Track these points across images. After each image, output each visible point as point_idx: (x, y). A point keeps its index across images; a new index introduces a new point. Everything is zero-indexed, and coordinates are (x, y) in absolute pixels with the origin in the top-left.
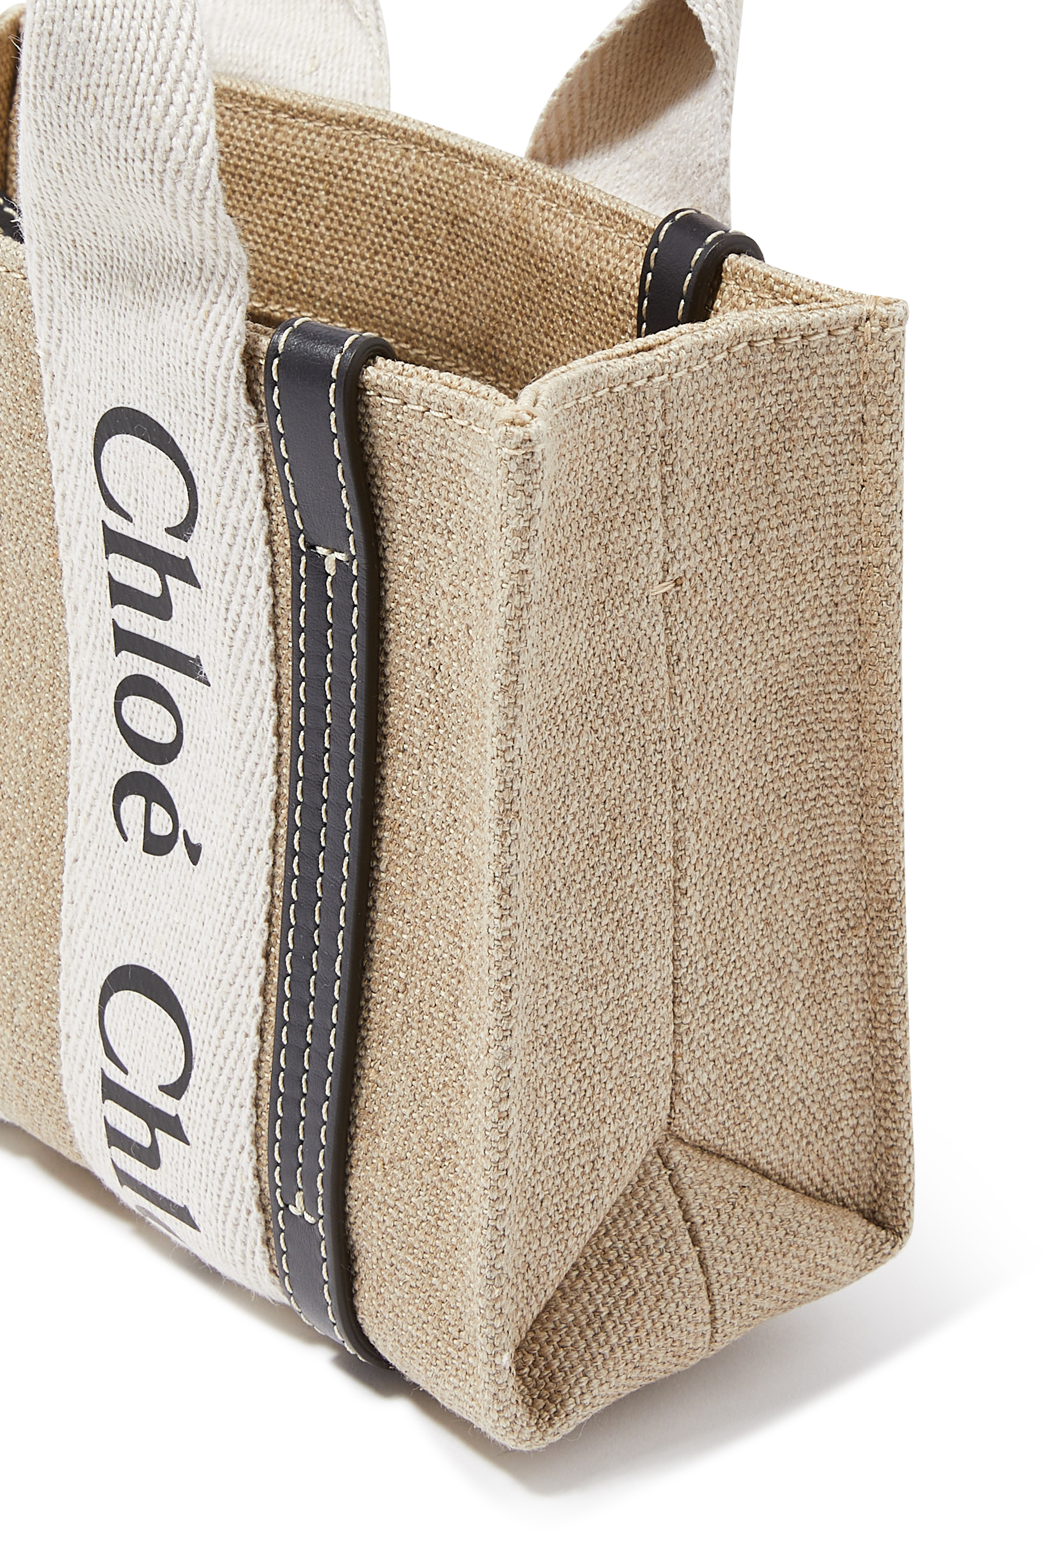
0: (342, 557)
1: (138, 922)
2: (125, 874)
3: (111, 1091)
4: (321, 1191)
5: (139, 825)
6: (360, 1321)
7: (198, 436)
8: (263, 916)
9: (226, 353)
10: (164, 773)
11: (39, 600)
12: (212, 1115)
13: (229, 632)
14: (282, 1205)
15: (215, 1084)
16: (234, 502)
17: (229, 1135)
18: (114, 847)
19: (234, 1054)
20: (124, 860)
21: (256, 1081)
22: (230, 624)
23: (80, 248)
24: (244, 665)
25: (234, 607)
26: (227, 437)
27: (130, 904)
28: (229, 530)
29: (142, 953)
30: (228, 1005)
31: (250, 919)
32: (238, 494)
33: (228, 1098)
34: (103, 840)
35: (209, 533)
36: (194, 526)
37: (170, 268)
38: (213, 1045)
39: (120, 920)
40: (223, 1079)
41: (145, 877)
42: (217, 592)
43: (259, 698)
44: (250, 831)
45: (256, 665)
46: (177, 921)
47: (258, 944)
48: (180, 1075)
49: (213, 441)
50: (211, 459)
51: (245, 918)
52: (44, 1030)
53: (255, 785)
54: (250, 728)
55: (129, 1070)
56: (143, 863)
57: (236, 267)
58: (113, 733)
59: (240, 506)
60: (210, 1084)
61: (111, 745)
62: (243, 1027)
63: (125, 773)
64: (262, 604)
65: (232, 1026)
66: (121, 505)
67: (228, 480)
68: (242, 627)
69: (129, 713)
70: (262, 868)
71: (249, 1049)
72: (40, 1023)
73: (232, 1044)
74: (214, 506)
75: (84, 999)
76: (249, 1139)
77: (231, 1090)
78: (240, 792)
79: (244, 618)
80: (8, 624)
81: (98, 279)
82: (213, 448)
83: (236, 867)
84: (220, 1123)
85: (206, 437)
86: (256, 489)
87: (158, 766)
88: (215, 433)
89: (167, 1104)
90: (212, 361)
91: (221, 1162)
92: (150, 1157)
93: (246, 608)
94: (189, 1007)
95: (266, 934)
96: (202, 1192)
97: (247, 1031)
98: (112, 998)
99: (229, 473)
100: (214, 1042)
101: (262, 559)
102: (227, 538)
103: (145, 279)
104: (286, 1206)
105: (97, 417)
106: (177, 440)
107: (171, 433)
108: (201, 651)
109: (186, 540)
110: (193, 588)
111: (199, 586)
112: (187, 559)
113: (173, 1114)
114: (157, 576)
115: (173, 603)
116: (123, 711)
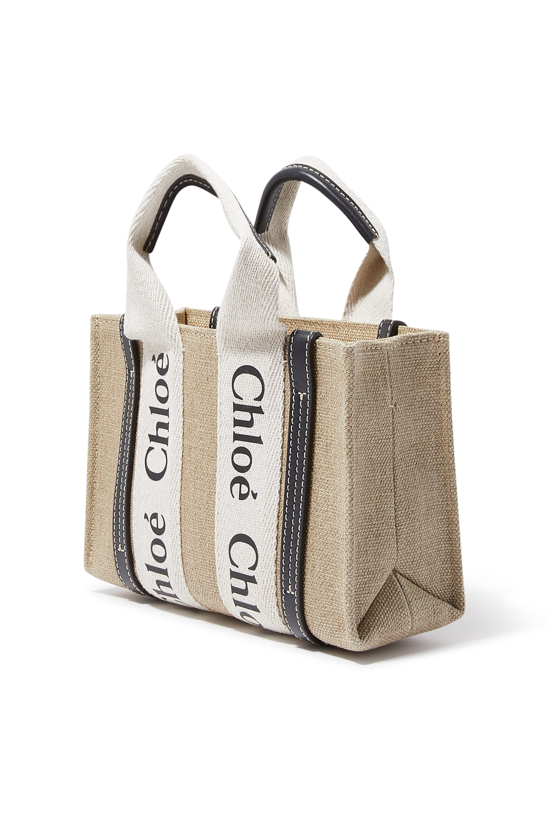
0: (305, 394)
3: (234, 575)
5: (238, 492)
6: (307, 624)
36: (263, 396)
48: (254, 563)
55: (239, 566)
63: (234, 477)
66: (239, 395)
69: (236, 459)
75: (225, 549)
86: (282, 377)
87: (244, 474)
89: (251, 573)
92: (244, 592)
94: (257, 542)
98: (233, 546)
104: (286, 592)
105: (235, 371)
106: (260, 372)
107: (258, 370)
108: (262, 434)
109: (260, 401)
110: (261, 415)
111: (263, 414)
112: (260, 406)
113: (253, 575)
114: (250, 414)
115: (254, 421)
116: (234, 459)
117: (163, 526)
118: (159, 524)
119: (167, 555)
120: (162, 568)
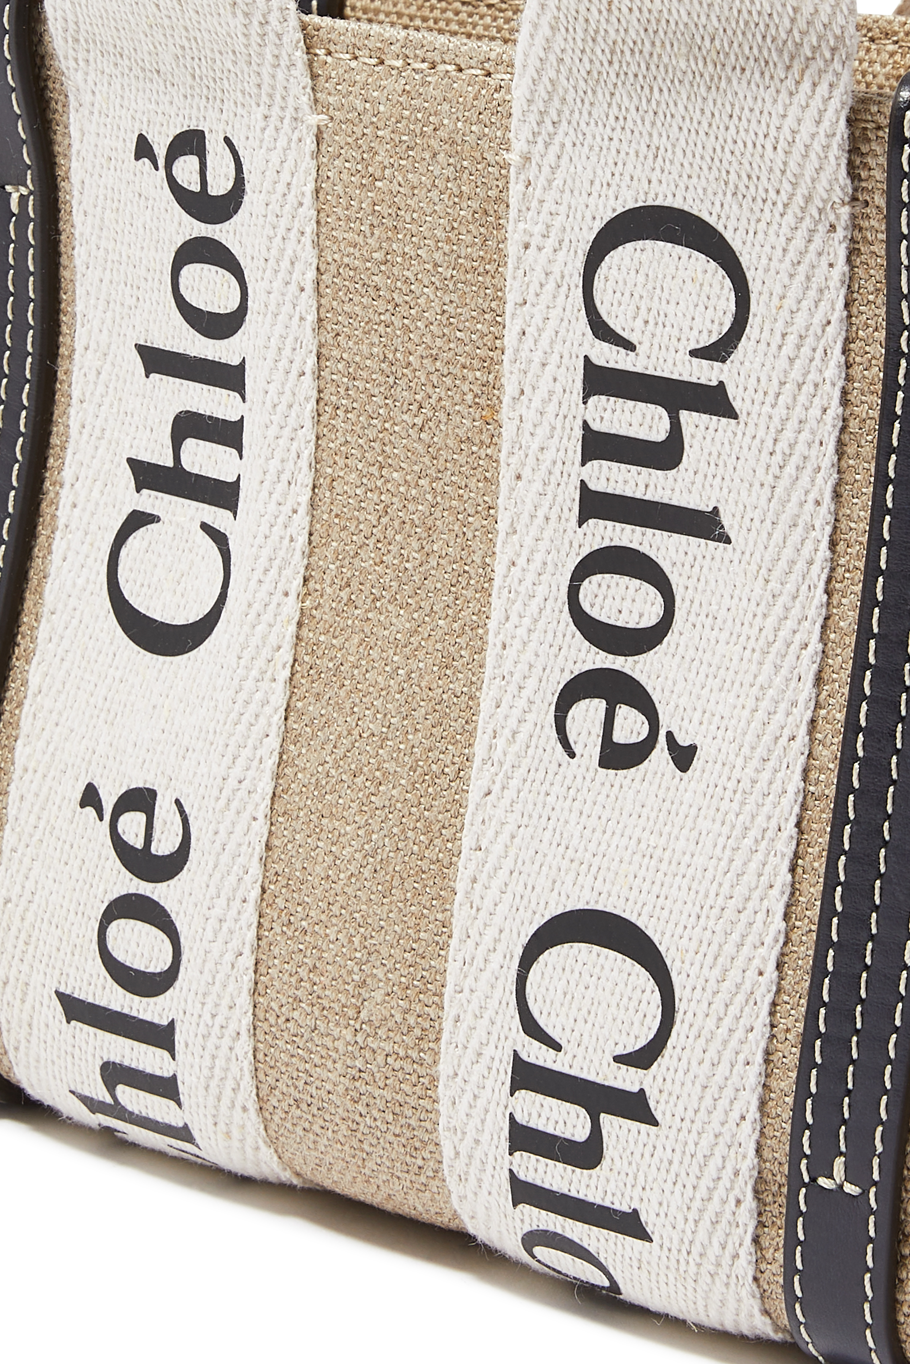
1: (588, 855)
2: (570, 800)
3: (528, 1077)
4: (880, 1148)
5: (594, 736)
7: (762, 225)
8: (793, 820)
9: (830, 114)
10: (639, 666)
11: (447, 480)
12: (702, 1080)
13: (775, 469)
14: (806, 1179)
15: (707, 1041)
16: (804, 303)
17: (723, 1103)
18: (554, 767)
19: (740, 998)
20: (568, 782)
21: (769, 1029)
22: (778, 458)
23: (616, 12)
24: (792, 507)
25: (788, 434)
26: (807, 223)
27: (577, 834)
28: (792, 339)
29: (595, 893)
30: (735, 937)
31: (773, 824)
32: (812, 293)
33: (728, 1055)
34: (536, 761)
35: (763, 346)
36: (740, 340)
37: (747, 23)
38: (709, 991)
39: (559, 857)
40: (723, 1031)
41: (601, 798)
42: (764, 419)
43: (809, 546)
44: (779, 717)
45: (810, 506)
46: (652, 844)
47: (783, 855)
48: (651, 1036)
49: (785, 230)
50: (779, 252)
51: (765, 825)
52: (412, 1020)
53: (791, 658)
54: (790, 587)
55: (563, 1043)
56: (598, 782)
57: (846, 12)
58: (562, 625)
59: (813, 309)
60: (702, 1040)
61: (559, 640)
62: (756, 962)
63: (576, 673)
64: (829, 428)
65: (740, 962)
66: (619, 331)
67: (800, 278)
68: (795, 460)
69: (590, 597)
70: (796, 760)
71: (763, 989)
72: (406, 1012)
73: (738, 986)
74: (774, 311)
75: (494, 965)
76: (755, 1103)
77: (733, 1043)
78: (768, 668)
79: (801, 448)
80: (384, 520)
81: (632, 50)
82: (783, 239)
83: (755, 763)
84: (713, 1090)
85: (775, 226)
86: (838, 285)
87: (630, 658)
88: (789, 219)
89: (625, 1079)
90: (807, 127)
91: (706, 1141)
92: (586, 1154)
93: (805, 436)
94: (673, 949)
95: (794, 842)
96: (668, 1186)
97: (761, 967)
98: (541, 958)
99: (802, 269)
100: (712, 985)
101: (837, 371)
102: (788, 349)
103: (707, 42)
104: (813, 1180)
105: (598, 225)
106: (728, 236)
107: (720, 228)
108: (723, 501)
109: (723, 361)
110: (724, 420)
111: (735, 416)
112: (721, 383)
113: (635, 1089)
114: (665, 414)
115: (686, 446)
116: (581, 596)
117: (177, 845)
118: (156, 835)
119: (182, 969)
120: (147, 1017)
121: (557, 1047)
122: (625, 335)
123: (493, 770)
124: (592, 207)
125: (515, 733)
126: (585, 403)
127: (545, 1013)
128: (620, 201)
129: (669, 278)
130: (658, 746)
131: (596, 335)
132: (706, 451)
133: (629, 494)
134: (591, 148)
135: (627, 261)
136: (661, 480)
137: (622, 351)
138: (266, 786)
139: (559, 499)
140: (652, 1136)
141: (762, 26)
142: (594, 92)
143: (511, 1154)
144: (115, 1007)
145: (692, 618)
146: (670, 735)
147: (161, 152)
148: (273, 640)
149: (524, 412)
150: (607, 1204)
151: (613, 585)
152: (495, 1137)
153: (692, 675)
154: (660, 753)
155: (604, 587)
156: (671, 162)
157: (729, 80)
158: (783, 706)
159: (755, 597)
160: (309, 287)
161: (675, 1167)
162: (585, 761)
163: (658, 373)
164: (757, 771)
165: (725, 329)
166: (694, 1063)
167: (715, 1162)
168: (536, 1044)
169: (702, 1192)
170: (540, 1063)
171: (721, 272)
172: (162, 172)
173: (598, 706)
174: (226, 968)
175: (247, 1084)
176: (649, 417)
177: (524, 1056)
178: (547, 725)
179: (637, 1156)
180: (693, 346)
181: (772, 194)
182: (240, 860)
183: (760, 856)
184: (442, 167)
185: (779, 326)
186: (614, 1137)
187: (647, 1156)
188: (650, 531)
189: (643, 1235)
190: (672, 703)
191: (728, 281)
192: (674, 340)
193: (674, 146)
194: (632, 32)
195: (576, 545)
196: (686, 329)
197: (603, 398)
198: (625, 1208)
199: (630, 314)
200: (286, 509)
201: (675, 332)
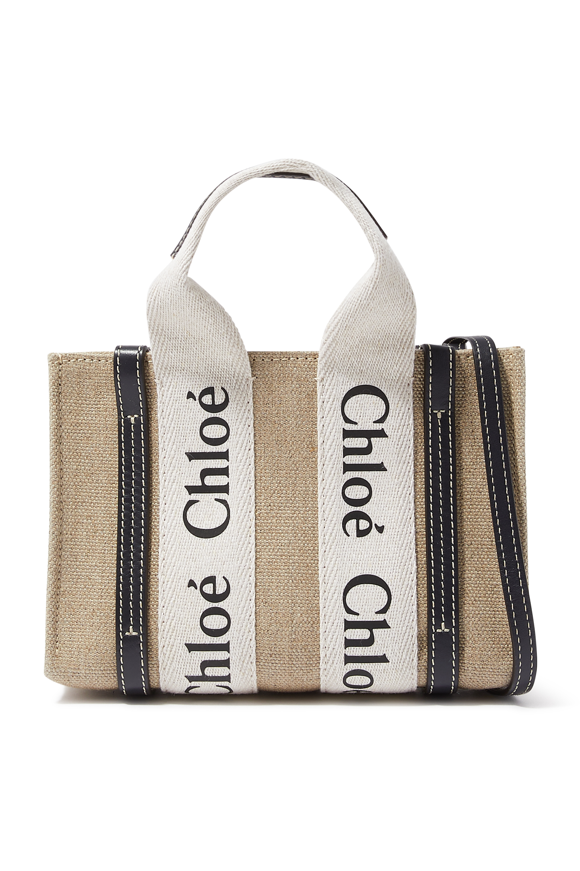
0: (443, 411)
1: (358, 561)
2: (350, 548)
4: (454, 617)
5: (354, 530)
7: (392, 386)
10: (364, 509)
12: (401, 612)
13: (398, 449)
14: (434, 631)
15: (401, 602)
16: (403, 405)
17: (408, 617)
18: (344, 540)
19: (408, 589)
20: (349, 543)
22: (399, 446)
24: (403, 458)
25: (401, 439)
27: (354, 556)
28: (401, 414)
30: (405, 572)
32: (405, 402)
33: (407, 604)
34: (338, 540)
35: (394, 416)
36: (387, 417)
38: (400, 588)
39: (350, 563)
40: (405, 598)
41: (359, 546)
42: (395, 436)
45: (408, 458)
48: (385, 604)
49: (398, 386)
50: (396, 392)
54: (405, 479)
55: (360, 613)
56: (357, 541)
58: (341, 502)
59: (405, 406)
61: (341, 506)
63: (347, 514)
65: (407, 580)
67: (402, 399)
68: (404, 446)
69: (348, 493)
73: (407, 586)
74: (396, 408)
75: (335, 597)
77: (408, 601)
78: (401, 501)
79: (405, 442)
82: (397, 389)
83: (401, 527)
84: (405, 614)
85: (395, 386)
86: (411, 399)
87: (361, 507)
88: (399, 383)
89: (379, 618)
91: (404, 629)
94: (388, 580)
96: (394, 645)
98: (350, 591)
99: (402, 396)
100: (400, 586)
101: (412, 421)
102: (400, 417)
104: (436, 631)
105: (345, 393)
106: (382, 390)
107: (380, 388)
108: (384, 460)
109: (383, 423)
110: (384, 438)
111: (387, 437)
112: (383, 429)
113: (383, 620)
114: (367, 440)
115: (373, 447)
116: (345, 493)
117: (225, 590)
118: (217, 589)
119: (231, 625)
120: (220, 642)
121: (358, 614)
122: (354, 421)
123: (325, 545)
124: (343, 388)
125: (331, 534)
126: (343, 440)
127: (353, 606)
128: (351, 386)
129: (366, 404)
130: (373, 528)
131: (346, 422)
132: (379, 448)
133: (357, 463)
134: (343, 373)
135: (354, 401)
136: (366, 458)
137: (354, 425)
138: (253, 566)
139: (338, 468)
140: (389, 631)
141: (392, 337)
142: (344, 359)
143: (345, 649)
144: (207, 642)
145: (377, 493)
146: (376, 525)
147: (197, 396)
148: (248, 525)
149: (325, 446)
150: (376, 655)
151: (354, 488)
152: (340, 645)
153: (379, 508)
154: (374, 529)
155: (352, 489)
156: (366, 373)
157: (384, 351)
158: (407, 511)
159: (395, 483)
160: (252, 425)
161: (395, 638)
162: (352, 537)
163: (364, 429)
164: (403, 528)
165: (383, 414)
166: (399, 608)
167: (407, 634)
168: (351, 615)
169: (404, 644)
170: (353, 620)
171: (381, 399)
172: (197, 401)
173: (354, 521)
174: (247, 621)
175: (254, 655)
176: (362, 441)
177: (348, 620)
178: (341, 529)
179: (384, 638)
180: (374, 420)
181: (394, 378)
182: (247, 589)
183: (407, 551)
184: (295, 385)
185: (397, 412)
186: (377, 635)
187: (387, 637)
188: (363, 472)
189: (387, 661)
190: (375, 516)
191: (383, 401)
192: (369, 420)
193: (367, 369)
194: (356, 343)
195: (343, 479)
196: (372, 416)
197: (349, 438)
198: (381, 655)
199: (355, 415)
200: (248, 488)
201: (369, 418)
